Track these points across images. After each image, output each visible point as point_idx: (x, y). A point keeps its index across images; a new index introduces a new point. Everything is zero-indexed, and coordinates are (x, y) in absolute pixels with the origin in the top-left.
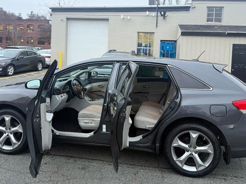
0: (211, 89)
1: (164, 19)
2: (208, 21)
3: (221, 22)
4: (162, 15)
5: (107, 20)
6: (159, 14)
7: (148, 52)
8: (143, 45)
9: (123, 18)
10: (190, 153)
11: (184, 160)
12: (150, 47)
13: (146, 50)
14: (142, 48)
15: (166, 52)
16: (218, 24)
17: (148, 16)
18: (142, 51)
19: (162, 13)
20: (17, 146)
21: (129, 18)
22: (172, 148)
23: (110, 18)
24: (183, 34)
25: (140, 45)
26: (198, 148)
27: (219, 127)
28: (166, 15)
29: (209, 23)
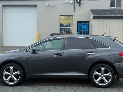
0: (110, 48)
1: (79, 5)
2: (111, 7)
3: (120, 7)
4: (78, 3)
5: (36, 6)
6: (76, 2)
7: (68, 31)
8: (65, 25)
9: (49, 5)
10: (101, 77)
11: (99, 80)
12: (69, 27)
13: (67, 29)
14: (64, 27)
15: (83, 30)
16: (118, 8)
17: (67, 3)
18: (63, 30)
19: (78, 1)
20: (17, 81)
21: (53, 4)
22: (93, 75)
23: (38, 5)
24: (94, 17)
25: (62, 25)
26: (105, 75)
27: (114, 64)
28: (81, 3)
29: (112, 8)
